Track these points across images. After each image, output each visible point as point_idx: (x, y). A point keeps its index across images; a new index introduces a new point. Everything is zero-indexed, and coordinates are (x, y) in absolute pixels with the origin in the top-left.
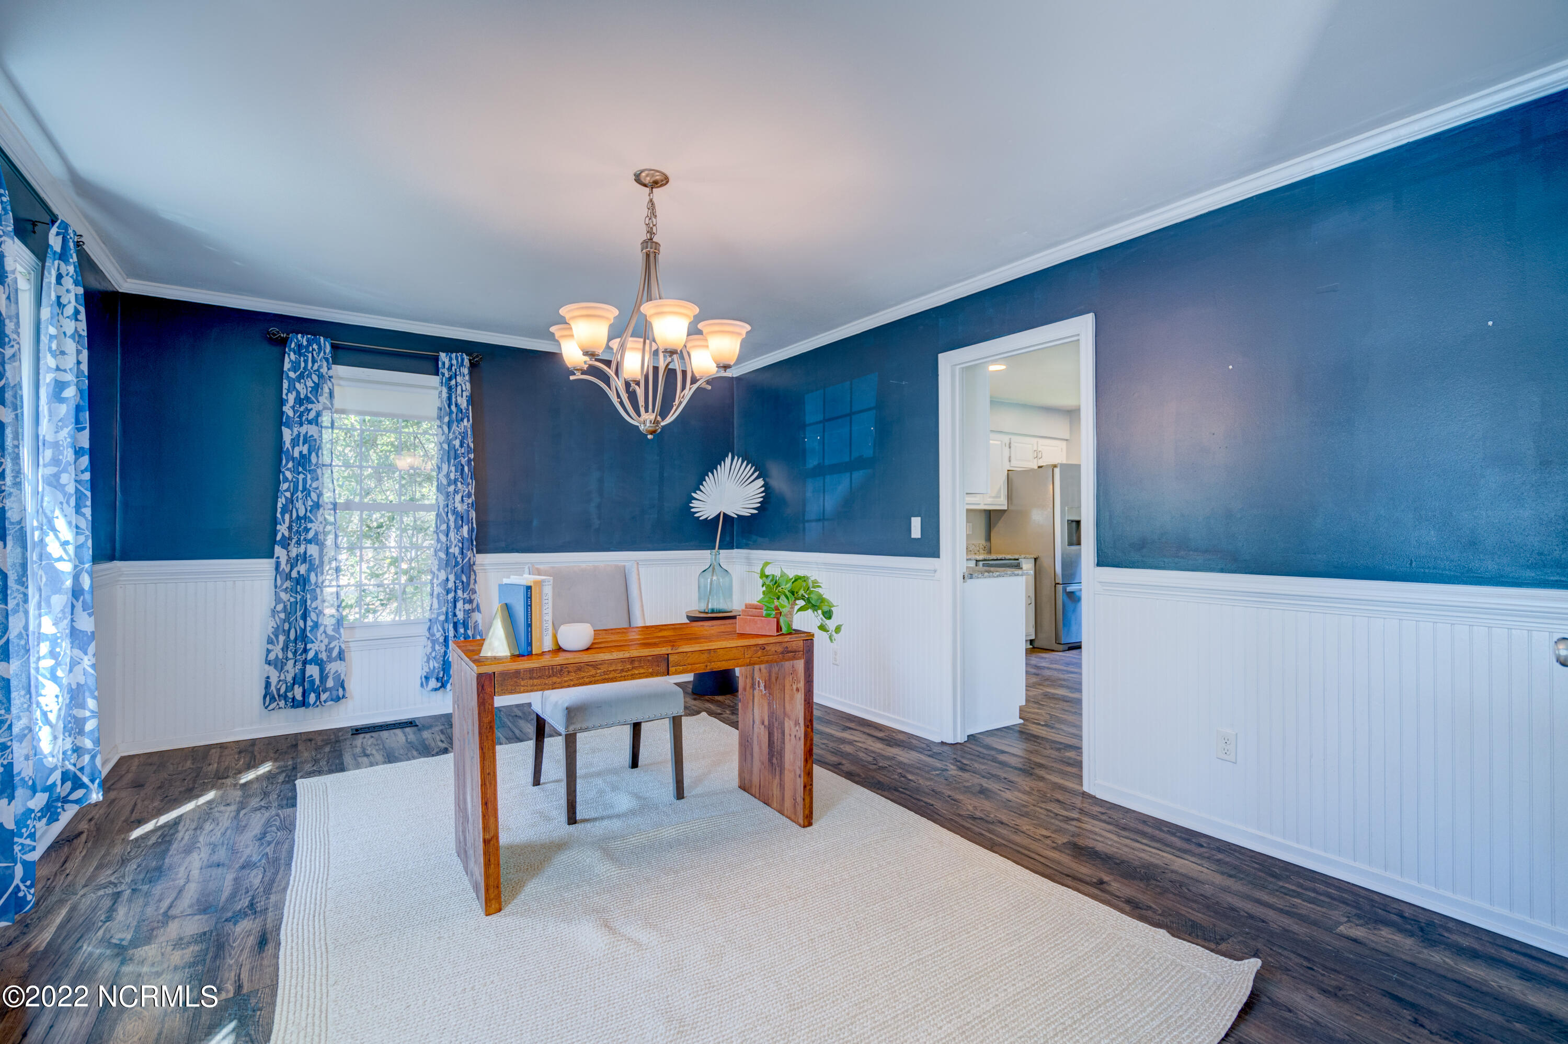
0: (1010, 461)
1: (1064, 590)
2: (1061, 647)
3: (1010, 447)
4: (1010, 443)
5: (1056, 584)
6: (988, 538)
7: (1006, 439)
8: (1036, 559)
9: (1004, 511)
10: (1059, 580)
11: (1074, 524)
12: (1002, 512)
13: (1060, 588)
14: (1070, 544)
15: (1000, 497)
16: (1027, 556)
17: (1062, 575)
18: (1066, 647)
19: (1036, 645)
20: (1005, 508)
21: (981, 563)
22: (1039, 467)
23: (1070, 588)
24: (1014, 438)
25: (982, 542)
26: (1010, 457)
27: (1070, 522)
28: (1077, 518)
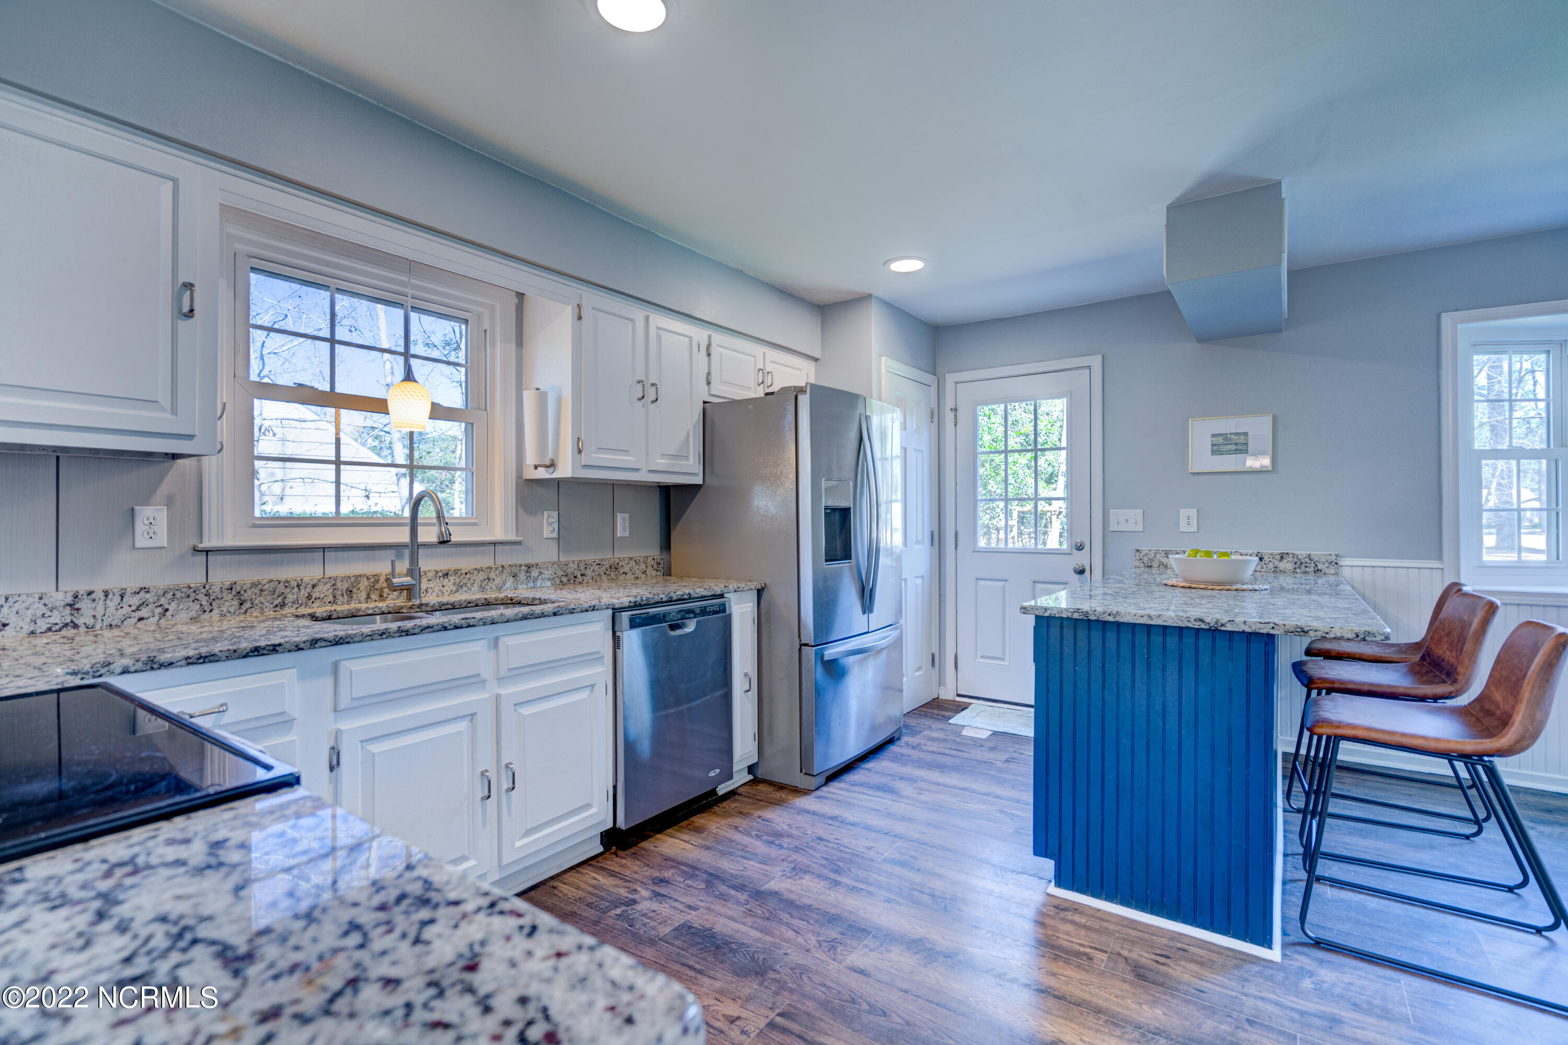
0: (709, 383)
1: (820, 656)
2: (813, 782)
3: (709, 355)
4: (709, 347)
5: (801, 645)
6: (666, 545)
7: (700, 334)
8: (760, 592)
9: (695, 488)
10: (809, 634)
11: (837, 516)
12: (690, 490)
13: (810, 653)
14: (830, 558)
15: (686, 457)
16: (742, 585)
17: (814, 625)
18: (822, 779)
19: (760, 773)
20: (698, 480)
21: (625, 616)
22: (767, 394)
23: (831, 652)
24: (718, 338)
25: (655, 552)
26: (709, 374)
27: (831, 512)
28: (843, 504)
